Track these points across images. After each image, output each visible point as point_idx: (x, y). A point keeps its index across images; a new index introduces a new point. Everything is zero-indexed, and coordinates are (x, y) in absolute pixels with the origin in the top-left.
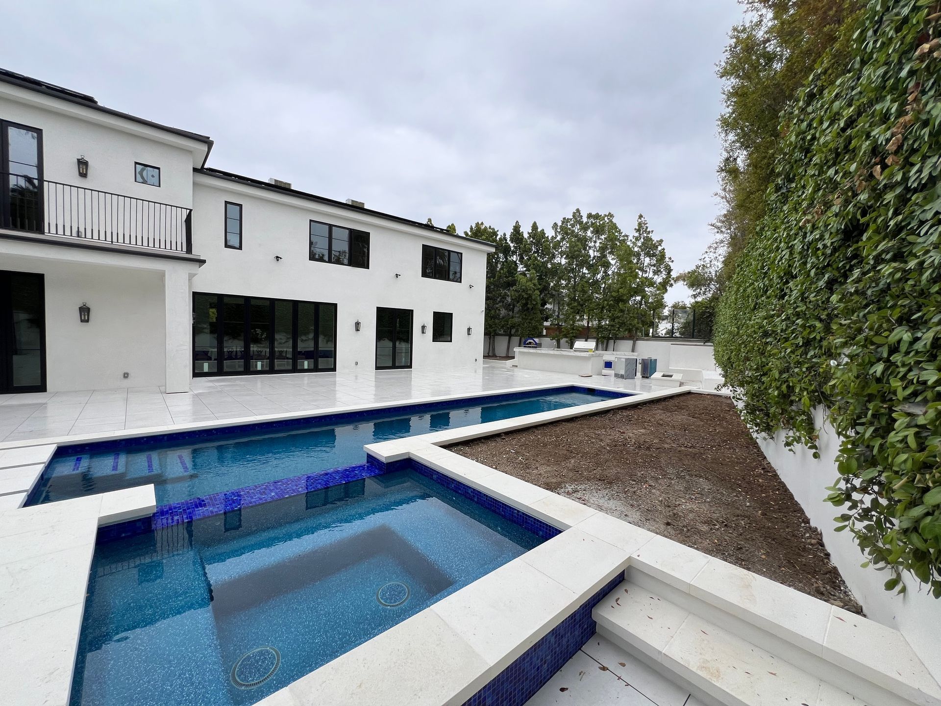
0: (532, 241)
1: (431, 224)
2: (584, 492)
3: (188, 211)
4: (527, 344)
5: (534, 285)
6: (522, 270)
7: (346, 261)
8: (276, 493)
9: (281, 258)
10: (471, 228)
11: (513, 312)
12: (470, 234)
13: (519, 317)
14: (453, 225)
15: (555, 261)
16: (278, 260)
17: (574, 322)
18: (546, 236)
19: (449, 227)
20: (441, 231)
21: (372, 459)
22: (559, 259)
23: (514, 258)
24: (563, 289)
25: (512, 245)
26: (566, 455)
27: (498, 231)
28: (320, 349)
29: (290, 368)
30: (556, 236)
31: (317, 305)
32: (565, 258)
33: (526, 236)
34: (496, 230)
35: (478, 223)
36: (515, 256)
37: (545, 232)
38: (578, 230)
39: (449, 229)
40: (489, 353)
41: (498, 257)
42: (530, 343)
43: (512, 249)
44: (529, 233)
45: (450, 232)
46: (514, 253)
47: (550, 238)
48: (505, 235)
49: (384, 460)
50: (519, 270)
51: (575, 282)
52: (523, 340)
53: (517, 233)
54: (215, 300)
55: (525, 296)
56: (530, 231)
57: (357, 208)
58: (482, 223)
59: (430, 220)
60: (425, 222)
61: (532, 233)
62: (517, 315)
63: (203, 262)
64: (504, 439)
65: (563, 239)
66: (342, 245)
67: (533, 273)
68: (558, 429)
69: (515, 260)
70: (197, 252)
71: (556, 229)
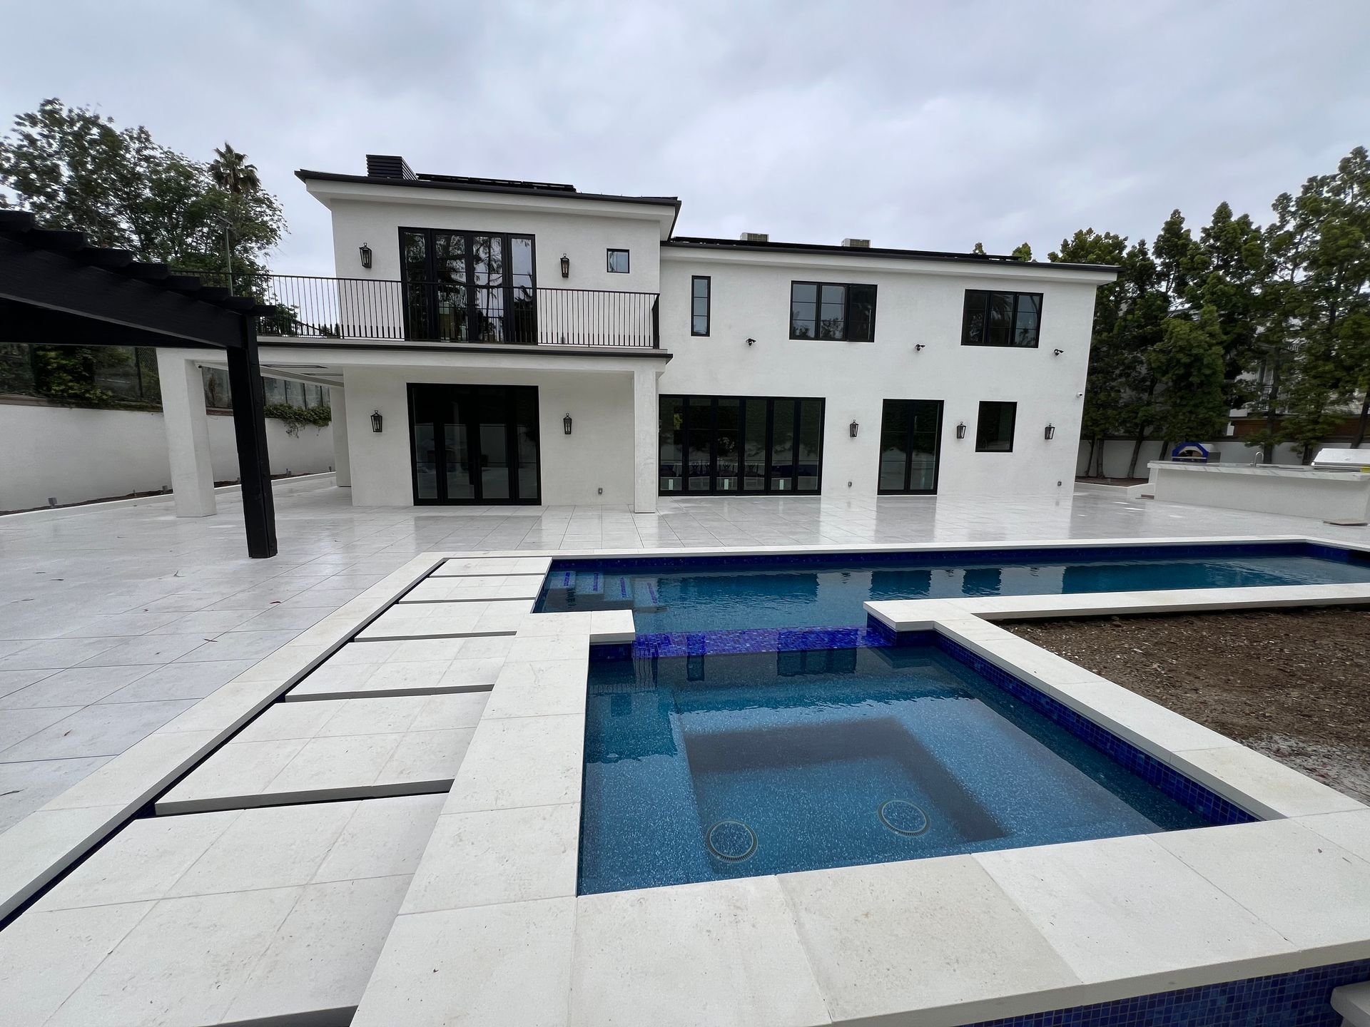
0: (1212, 246)
1: (982, 251)
2: (1325, 760)
3: (656, 296)
4: (1183, 454)
5: (1211, 335)
6: (1180, 308)
7: (838, 334)
8: (752, 645)
9: (754, 341)
10: (1065, 244)
11: (1151, 393)
12: (1060, 255)
13: (1165, 403)
14: (1025, 245)
15: (1276, 278)
16: (750, 344)
17: (1320, 405)
18: (1253, 227)
19: (1018, 250)
20: (1002, 261)
21: (875, 624)
22: (1286, 272)
23: (1163, 287)
24: (1294, 337)
25: (1158, 261)
26: (1276, 678)
27: (1126, 239)
28: (800, 463)
29: (762, 488)
30: (1284, 222)
31: (798, 401)
32: (1305, 269)
33: (1196, 236)
34: (1121, 238)
35: (1081, 232)
36: (1164, 284)
37: (1251, 219)
38: (1354, 196)
39: (1017, 255)
40: (1087, 472)
41: (1123, 290)
42: (1190, 453)
43: (1159, 269)
44: (1205, 230)
45: (1020, 259)
46: (1162, 276)
47: (1263, 231)
48: (1142, 243)
49: (894, 627)
50: (1172, 309)
51: (1332, 318)
52: (1172, 447)
53: (1173, 236)
54: (680, 403)
55: (1183, 361)
56: (1209, 225)
57: (859, 249)
58: (1090, 231)
59: (979, 246)
60: (969, 251)
61: (1212, 228)
62: (1161, 399)
63: (670, 356)
64: (1120, 626)
65: (1300, 228)
66: (834, 311)
67: (1211, 312)
68: (1256, 626)
69: (1163, 289)
70: (665, 345)
71: (1285, 208)
